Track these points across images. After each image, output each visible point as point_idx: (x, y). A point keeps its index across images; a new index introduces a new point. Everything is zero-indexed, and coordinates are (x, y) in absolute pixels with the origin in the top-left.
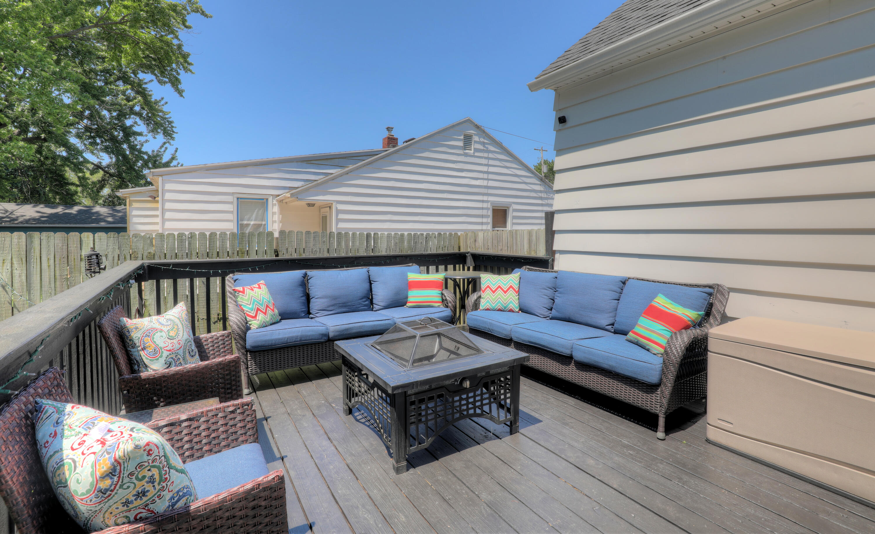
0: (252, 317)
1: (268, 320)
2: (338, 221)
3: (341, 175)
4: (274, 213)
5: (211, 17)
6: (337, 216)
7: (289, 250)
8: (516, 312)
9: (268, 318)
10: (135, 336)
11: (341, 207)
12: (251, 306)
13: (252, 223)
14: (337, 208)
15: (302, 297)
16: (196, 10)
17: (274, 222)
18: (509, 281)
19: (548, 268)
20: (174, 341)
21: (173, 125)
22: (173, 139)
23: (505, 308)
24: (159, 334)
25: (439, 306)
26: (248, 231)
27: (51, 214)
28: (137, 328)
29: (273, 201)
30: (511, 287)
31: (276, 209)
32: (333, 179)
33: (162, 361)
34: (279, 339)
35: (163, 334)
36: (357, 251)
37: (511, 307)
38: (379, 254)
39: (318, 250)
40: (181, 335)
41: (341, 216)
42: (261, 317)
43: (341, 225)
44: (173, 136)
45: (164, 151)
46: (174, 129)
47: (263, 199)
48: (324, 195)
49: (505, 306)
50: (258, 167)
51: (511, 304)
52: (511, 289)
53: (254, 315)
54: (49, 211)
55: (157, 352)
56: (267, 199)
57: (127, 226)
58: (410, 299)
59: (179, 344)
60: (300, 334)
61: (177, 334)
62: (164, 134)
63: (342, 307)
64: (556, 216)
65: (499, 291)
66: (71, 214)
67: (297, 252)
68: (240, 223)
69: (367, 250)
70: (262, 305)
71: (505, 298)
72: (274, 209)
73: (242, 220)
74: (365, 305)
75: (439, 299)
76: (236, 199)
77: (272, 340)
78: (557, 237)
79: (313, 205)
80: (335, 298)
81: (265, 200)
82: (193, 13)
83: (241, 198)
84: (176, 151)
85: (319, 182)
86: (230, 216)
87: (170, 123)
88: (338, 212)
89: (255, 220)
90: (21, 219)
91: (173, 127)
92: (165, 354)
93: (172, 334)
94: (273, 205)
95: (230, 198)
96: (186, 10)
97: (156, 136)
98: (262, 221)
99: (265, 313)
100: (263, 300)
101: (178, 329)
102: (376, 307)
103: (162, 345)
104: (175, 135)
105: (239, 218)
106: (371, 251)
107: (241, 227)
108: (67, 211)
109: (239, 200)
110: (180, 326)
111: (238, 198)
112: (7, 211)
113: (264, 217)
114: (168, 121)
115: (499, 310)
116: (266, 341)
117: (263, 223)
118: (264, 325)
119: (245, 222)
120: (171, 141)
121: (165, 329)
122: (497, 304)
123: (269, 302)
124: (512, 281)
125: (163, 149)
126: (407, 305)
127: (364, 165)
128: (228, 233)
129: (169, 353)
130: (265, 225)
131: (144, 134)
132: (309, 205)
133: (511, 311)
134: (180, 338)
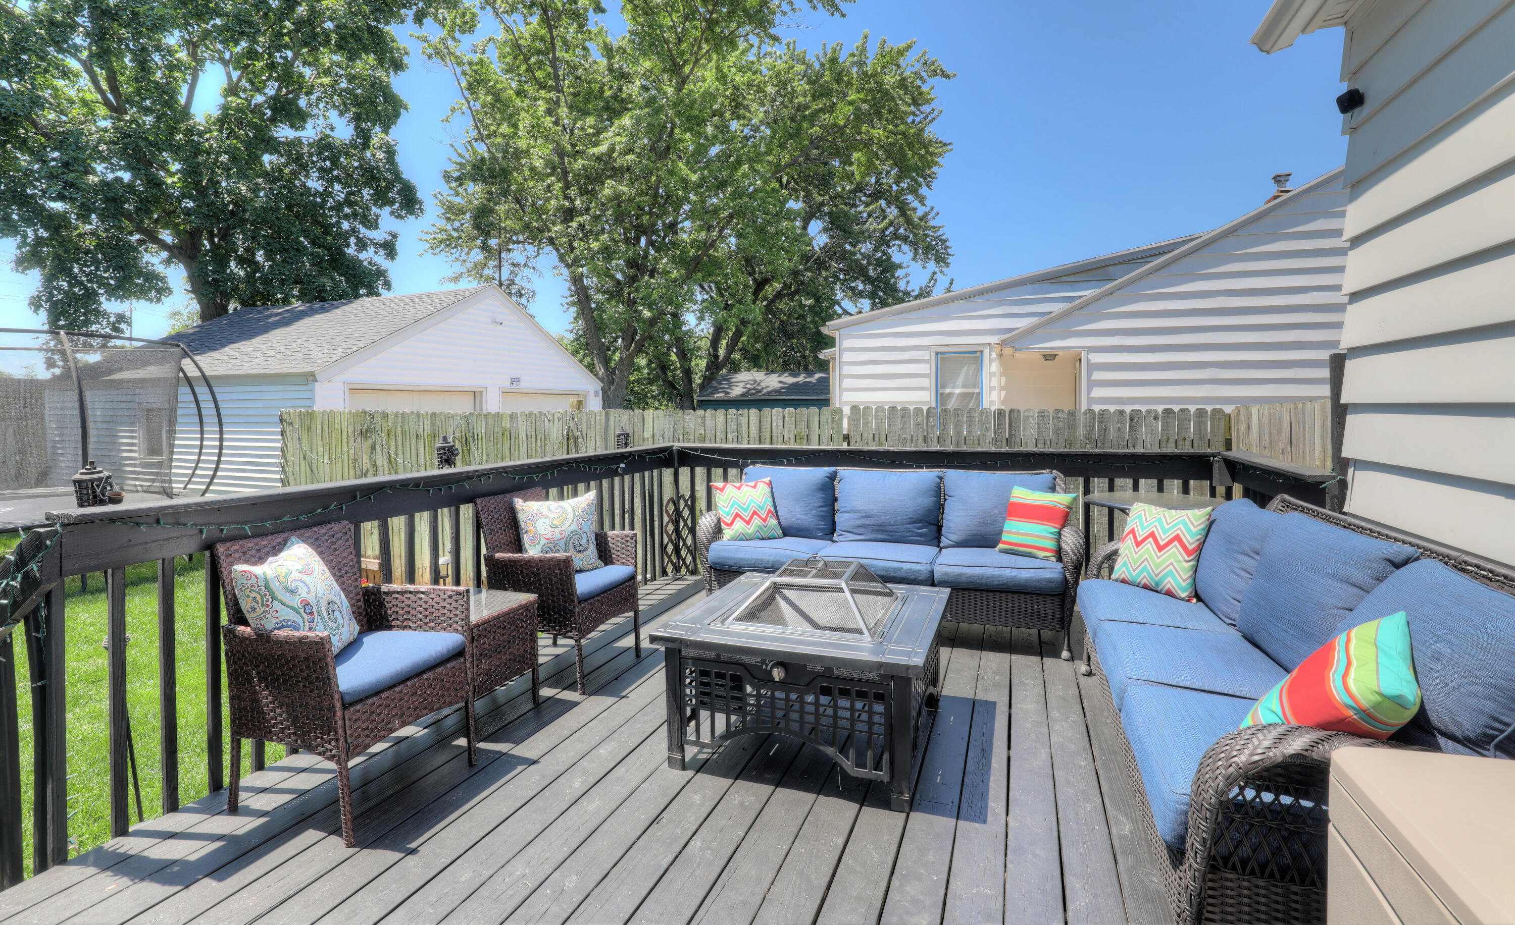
0: (727, 524)
1: (750, 532)
2: (1092, 384)
3: (1097, 299)
4: (991, 375)
5: (955, 75)
6: (1089, 374)
7: (865, 436)
8: (1182, 599)
9: (751, 529)
10: (521, 517)
11: (1096, 358)
12: (727, 510)
13: (957, 391)
14: (1088, 360)
15: (821, 507)
16: (934, 74)
17: (991, 389)
18: (1177, 524)
19: (1324, 507)
20: (556, 530)
21: (948, 244)
22: (947, 265)
23: (1157, 584)
24: (542, 520)
25: (1046, 558)
26: (951, 405)
27: (793, 384)
28: (523, 510)
29: (990, 355)
30: (1177, 538)
31: (995, 367)
32: (1081, 307)
33: (539, 548)
34: (745, 559)
35: (547, 521)
36: (976, 442)
37: (1169, 586)
38: (1021, 449)
39: (909, 437)
40: (567, 524)
41: (1097, 376)
42: (739, 526)
43: (1097, 392)
44: (948, 261)
45: (934, 285)
46: (949, 250)
47: (975, 352)
48: (1064, 337)
49: (1157, 579)
50: (968, 300)
51: (1170, 579)
52: (1176, 543)
53: (729, 522)
54: (790, 380)
55: (535, 538)
56: (982, 352)
57: (831, 396)
58: (1005, 537)
59: (561, 534)
60: (771, 558)
61: (562, 523)
62: (935, 260)
63: (877, 531)
64: (1350, 366)
65: (1150, 545)
66: (810, 382)
67: (876, 439)
68: (940, 391)
69: (995, 441)
70: (745, 510)
71: (1158, 561)
72: (992, 367)
73: (944, 387)
74: (919, 535)
75: (1051, 544)
76: (933, 355)
77: (736, 559)
78: (1352, 421)
79: (1053, 357)
80: (866, 516)
81: (978, 354)
82: (932, 78)
83: (942, 353)
84: (951, 283)
85: (1052, 315)
86: (925, 382)
87: (943, 242)
88: (1092, 367)
89: (964, 386)
90: (765, 391)
91: (947, 247)
92: (543, 541)
93: (556, 522)
94: (991, 361)
95: (924, 354)
96: (921, 78)
97: (926, 265)
98: (974, 387)
99: (748, 522)
100: (749, 504)
101: (565, 519)
102: (944, 541)
103: (541, 531)
104: (950, 260)
105: (940, 384)
106: (1005, 442)
107: (942, 398)
108: (808, 380)
109: (940, 356)
110: (570, 515)
111: (937, 354)
112: (755, 382)
113: (976, 380)
114: (941, 240)
115: (1146, 587)
116: (728, 558)
117: (977, 390)
118: (743, 538)
119: (948, 391)
120: (945, 269)
121: (551, 516)
122: (1141, 572)
123: (760, 507)
124: (1185, 524)
125: (933, 282)
126: (1001, 546)
127: (1149, 273)
128: (886, 407)
129: (546, 541)
130: (978, 394)
131: (904, 265)
132: (1047, 357)
133: (1169, 593)
134: (564, 528)
